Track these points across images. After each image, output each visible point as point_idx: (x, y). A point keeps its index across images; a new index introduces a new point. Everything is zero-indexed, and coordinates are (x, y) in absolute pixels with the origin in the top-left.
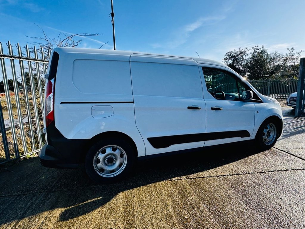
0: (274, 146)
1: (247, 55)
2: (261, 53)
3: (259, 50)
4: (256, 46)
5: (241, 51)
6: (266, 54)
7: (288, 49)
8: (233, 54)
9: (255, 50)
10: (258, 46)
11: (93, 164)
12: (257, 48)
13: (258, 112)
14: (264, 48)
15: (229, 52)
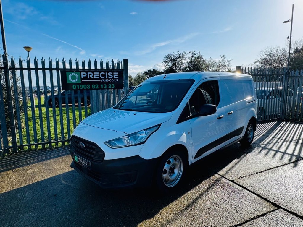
0: (218, 173)
1: (185, 59)
2: (198, 58)
3: (196, 55)
4: (193, 51)
5: (180, 55)
6: (203, 59)
7: (220, 56)
8: (172, 57)
9: (193, 54)
10: (194, 51)
12: (194, 53)
14: (200, 53)
15: (168, 55)
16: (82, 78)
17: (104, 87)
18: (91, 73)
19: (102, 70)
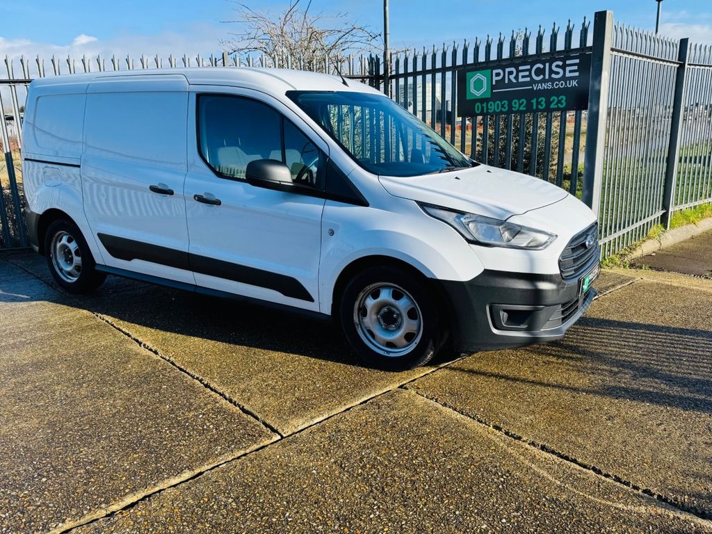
11: (50, 253)
13: (332, 233)
16: (494, 83)
17: (539, 107)
18: (513, 69)
19: (539, 56)
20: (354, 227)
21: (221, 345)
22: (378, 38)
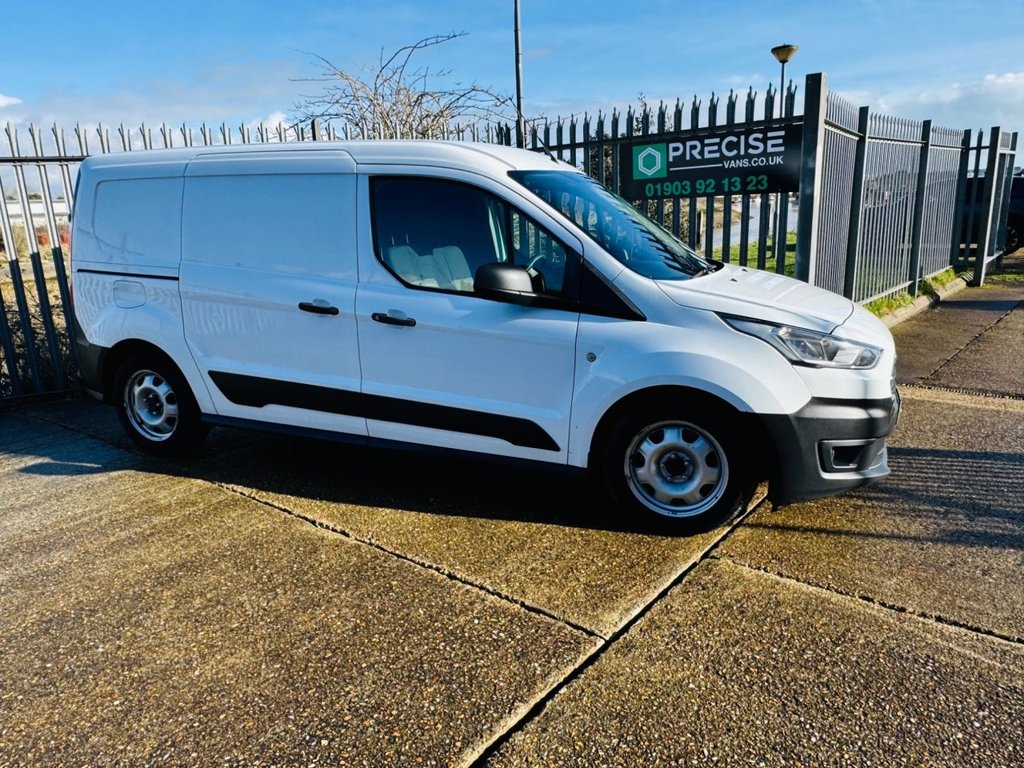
13: (592, 358)
19: (731, 127)
20: (625, 349)
21: (429, 518)
22: (509, 102)
